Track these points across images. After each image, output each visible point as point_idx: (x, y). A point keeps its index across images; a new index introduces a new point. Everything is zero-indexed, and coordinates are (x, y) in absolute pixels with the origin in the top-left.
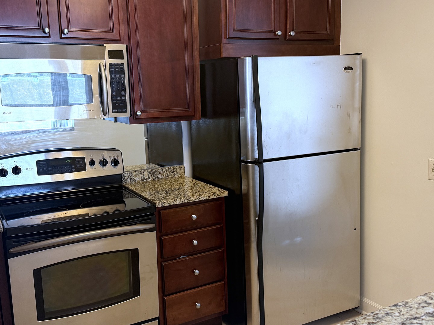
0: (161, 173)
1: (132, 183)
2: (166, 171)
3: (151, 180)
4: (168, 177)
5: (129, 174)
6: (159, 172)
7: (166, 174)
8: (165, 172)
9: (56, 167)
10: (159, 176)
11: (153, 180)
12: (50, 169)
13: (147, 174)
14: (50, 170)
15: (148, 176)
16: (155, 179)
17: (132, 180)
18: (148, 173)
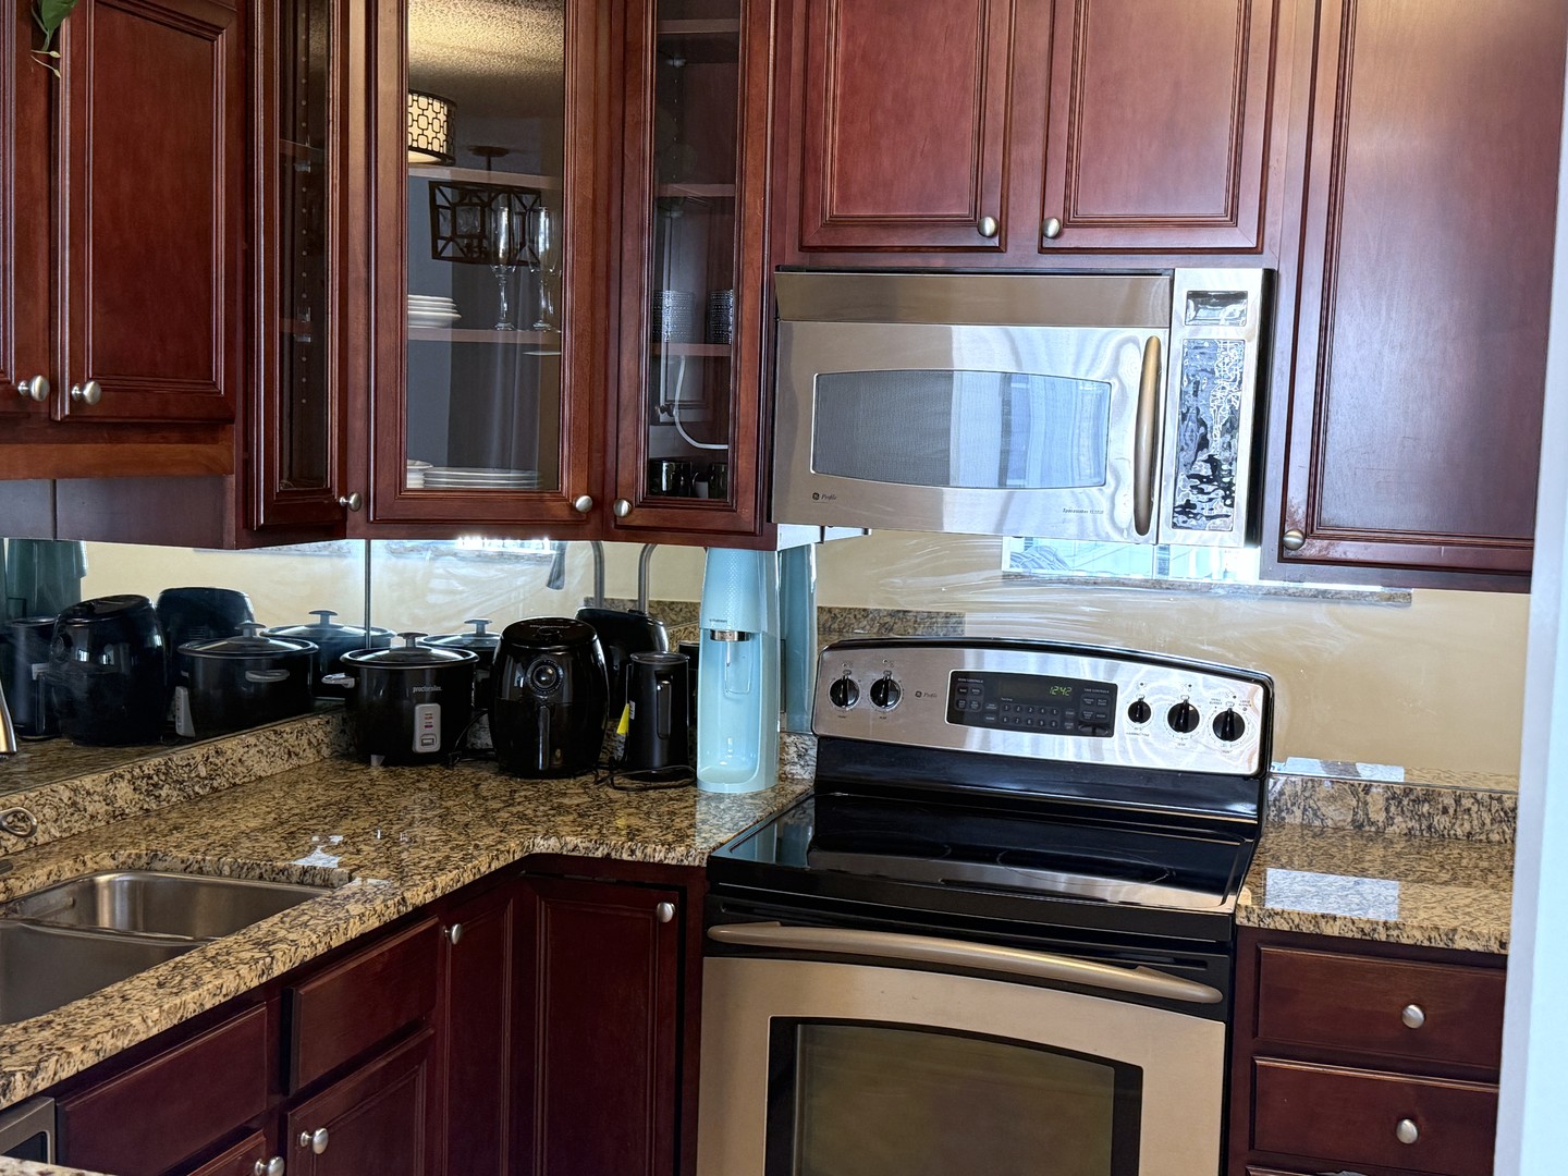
0: (1451, 811)
1: (1309, 826)
2: (1475, 808)
3: (1398, 831)
4: (1483, 837)
5: (1299, 788)
6: (1440, 806)
7: (1475, 822)
8: (1469, 810)
9: (1012, 705)
10: (1441, 822)
11: (1409, 834)
12: (992, 707)
13: (1381, 803)
14: (991, 713)
15: (1387, 810)
16: (1418, 833)
17: (1310, 813)
18: (1387, 799)
